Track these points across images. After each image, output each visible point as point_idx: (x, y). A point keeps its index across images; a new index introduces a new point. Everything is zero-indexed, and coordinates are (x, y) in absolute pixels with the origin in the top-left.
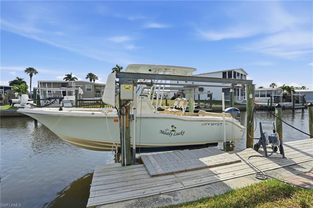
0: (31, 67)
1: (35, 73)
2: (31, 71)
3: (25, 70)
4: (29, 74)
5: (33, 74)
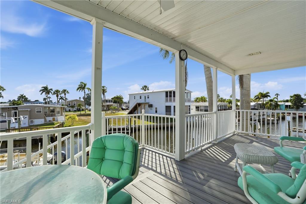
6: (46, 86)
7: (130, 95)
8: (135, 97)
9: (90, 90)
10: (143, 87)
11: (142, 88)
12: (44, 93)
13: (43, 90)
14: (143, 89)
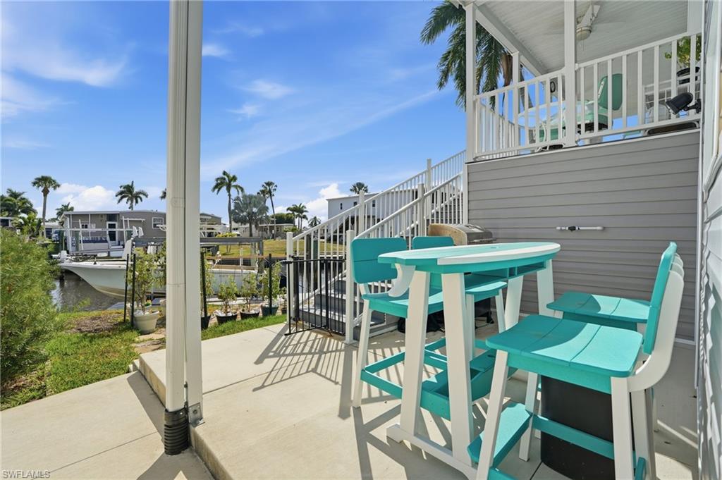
0: (45, 175)
1: (55, 188)
2: (45, 183)
3: (34, 180)
4: (41, 189)
5: (51, 189)
6: (130, 184)
7: (329, 201)
8: (341, 204)
9: (240, 191)
10: (355, 187)
11: (352, 187)
12: (125, 199)
13: (121, 193)
14: (355, 189)
